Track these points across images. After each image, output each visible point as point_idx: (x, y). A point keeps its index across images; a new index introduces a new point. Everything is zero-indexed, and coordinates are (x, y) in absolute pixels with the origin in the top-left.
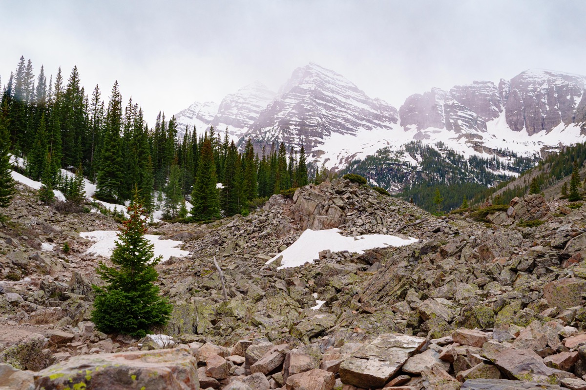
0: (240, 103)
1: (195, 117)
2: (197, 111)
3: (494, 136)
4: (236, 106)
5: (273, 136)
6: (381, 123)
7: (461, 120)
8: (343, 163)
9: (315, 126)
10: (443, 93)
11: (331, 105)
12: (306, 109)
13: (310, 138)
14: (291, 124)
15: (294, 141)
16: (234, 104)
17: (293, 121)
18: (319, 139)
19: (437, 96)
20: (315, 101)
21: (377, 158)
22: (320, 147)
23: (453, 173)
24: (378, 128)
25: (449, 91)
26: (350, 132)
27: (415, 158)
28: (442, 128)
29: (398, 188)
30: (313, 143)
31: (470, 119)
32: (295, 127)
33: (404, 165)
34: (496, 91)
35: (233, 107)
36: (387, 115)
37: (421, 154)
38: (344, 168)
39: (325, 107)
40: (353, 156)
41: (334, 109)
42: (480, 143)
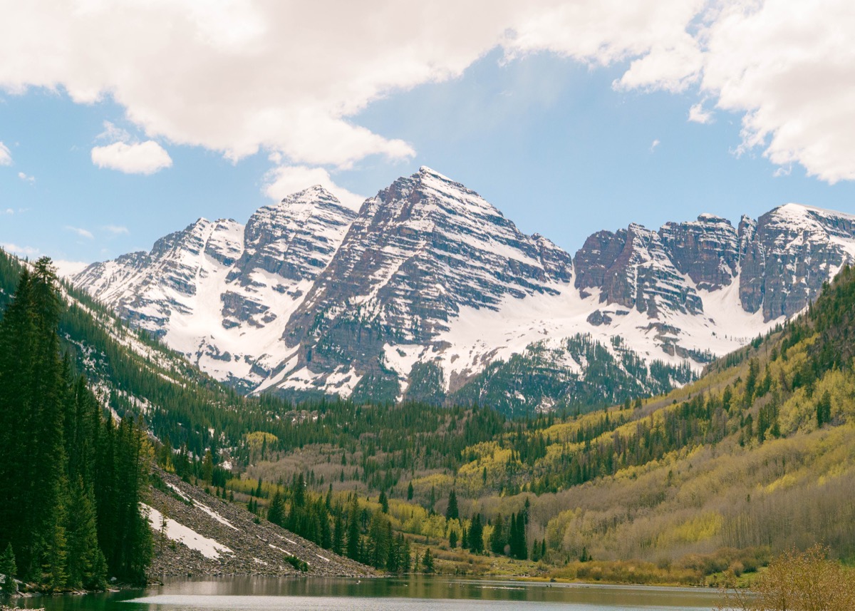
0: (291, 231)
1: (202, 250)
2: (205, 238)
3: (711, 320)
4: (285, 237)
5: (371, 314)
6: (541, 284)
7: (661, 295)
8: (478, 364)
9: (435, 301)
10: (647, 234)
11: (459, 257)
12: (421, 270)
13: (429, 321)
14: (398, 296)
15: (404, 324)
16: (279, 233)
17: (401, 290)
18: (442, 323)
19: (636, 240)
20: (433, 253)
21: (526, 360)
22: (443, 337)
23: (624, 385)
24: (536, 293)
25: (658, 230)
26: (488, 304)
27: (578, 361)
28: (631, 307)
29: (551, 404)
30: (433, 329)
31: (676, 293)
32: (404, 300)
33: (562, 372)
34: (733, 238)
35: (278, 238)
36: (553, 267)
37: (587, 355)
38: (480, 372)
39: (449, 261)
40: (493, 353)
41: (464, 264)
42: (672, 340)
